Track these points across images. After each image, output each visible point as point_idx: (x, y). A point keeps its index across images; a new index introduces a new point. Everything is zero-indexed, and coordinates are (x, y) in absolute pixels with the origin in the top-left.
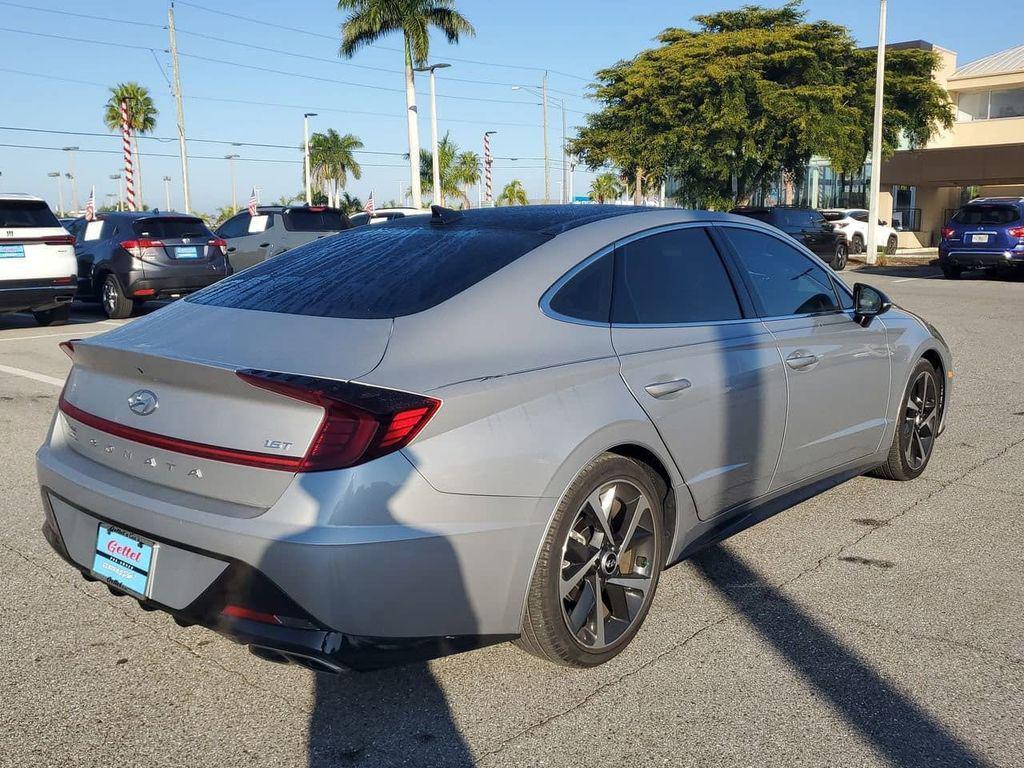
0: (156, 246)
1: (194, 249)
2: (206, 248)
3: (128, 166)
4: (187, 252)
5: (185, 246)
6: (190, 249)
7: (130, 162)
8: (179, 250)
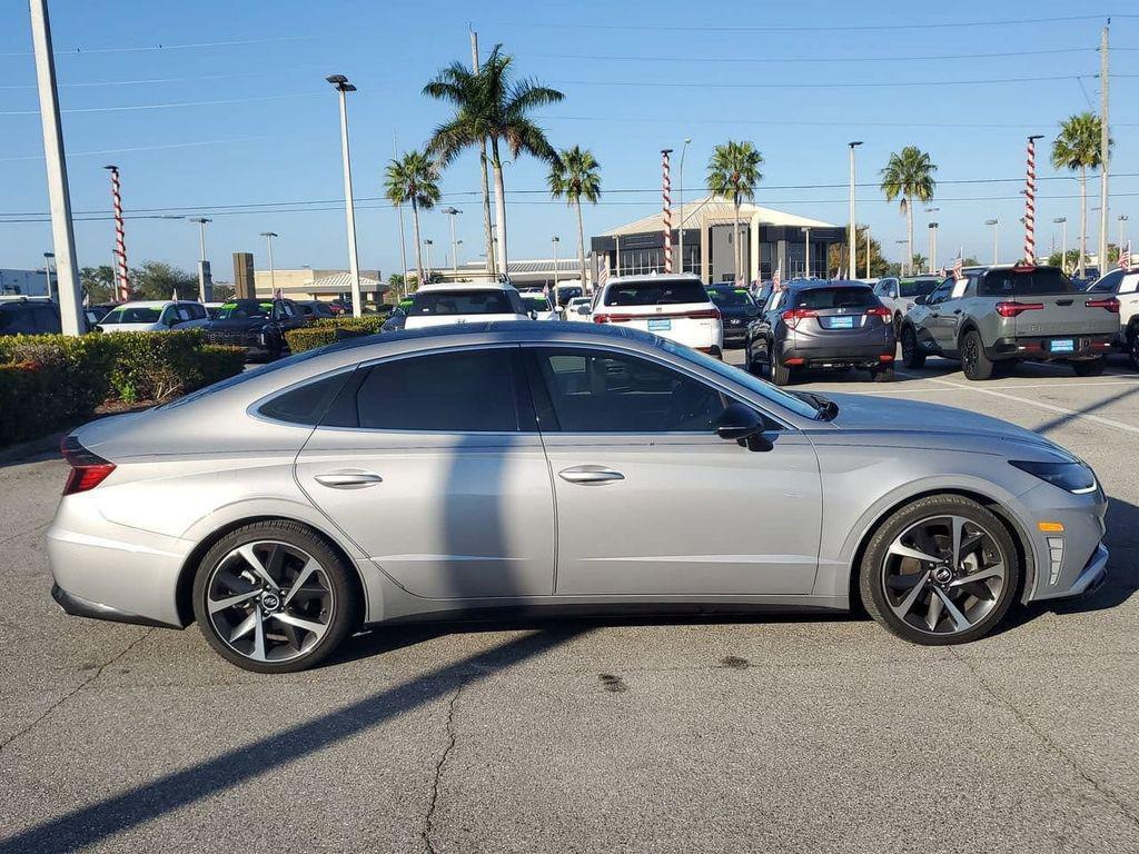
0: (809, 316)
1: (850, 319)
2: (864, 318)
3: (1030, 212)
4: (842, 322)
5: (839, 316)
6: (846, 319)
7: (1031, 208)
8: (834, 320)
